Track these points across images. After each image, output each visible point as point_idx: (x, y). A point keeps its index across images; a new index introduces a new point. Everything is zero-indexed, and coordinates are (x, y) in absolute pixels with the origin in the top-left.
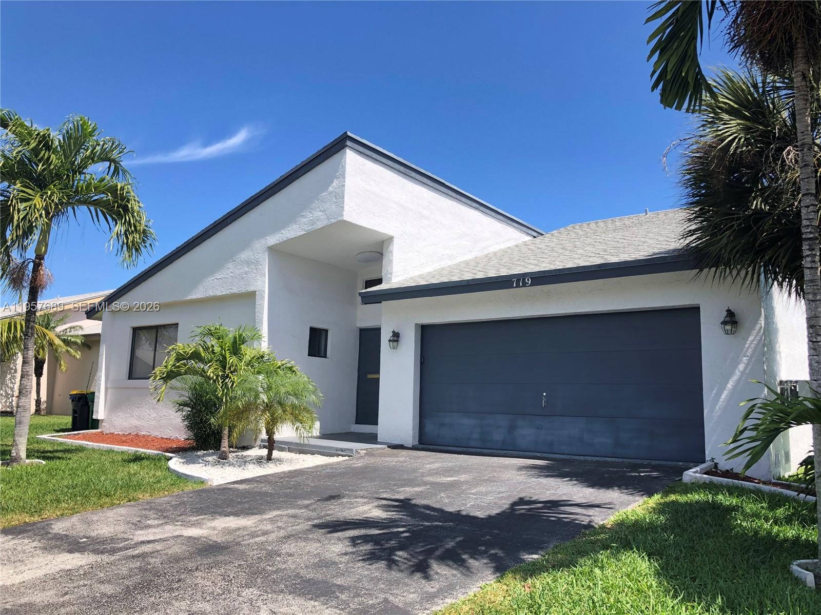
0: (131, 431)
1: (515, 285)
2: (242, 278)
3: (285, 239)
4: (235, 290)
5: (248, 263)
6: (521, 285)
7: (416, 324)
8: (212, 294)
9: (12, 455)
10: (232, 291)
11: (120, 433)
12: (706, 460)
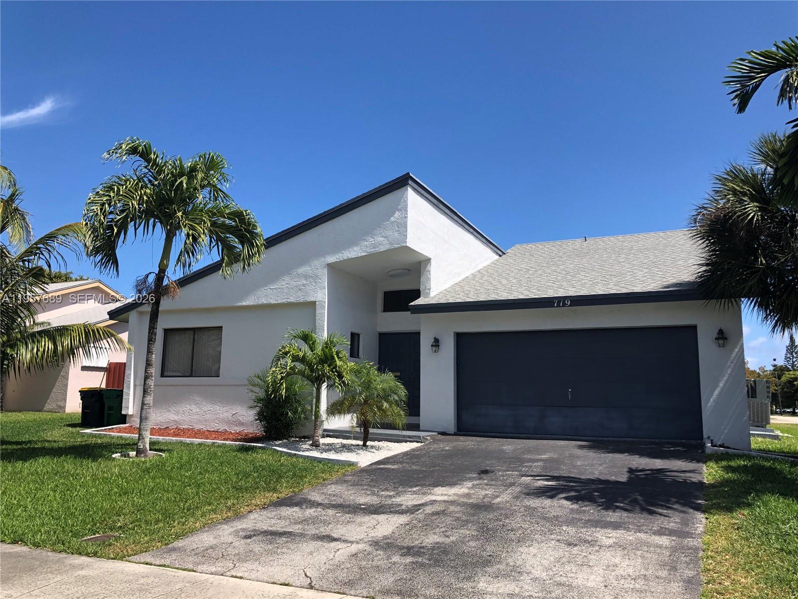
0: (169, 425)
1: (556, 305)
2: (300, 290)
3: (346, 258)
4: (292, 300)
5: (306, 277)
6: (561, 305)
7: (454, 332)
8: (265, 302)
9: (139, 447)
10: (289, 300)
11: (154, 427)
12: (704, 437)
